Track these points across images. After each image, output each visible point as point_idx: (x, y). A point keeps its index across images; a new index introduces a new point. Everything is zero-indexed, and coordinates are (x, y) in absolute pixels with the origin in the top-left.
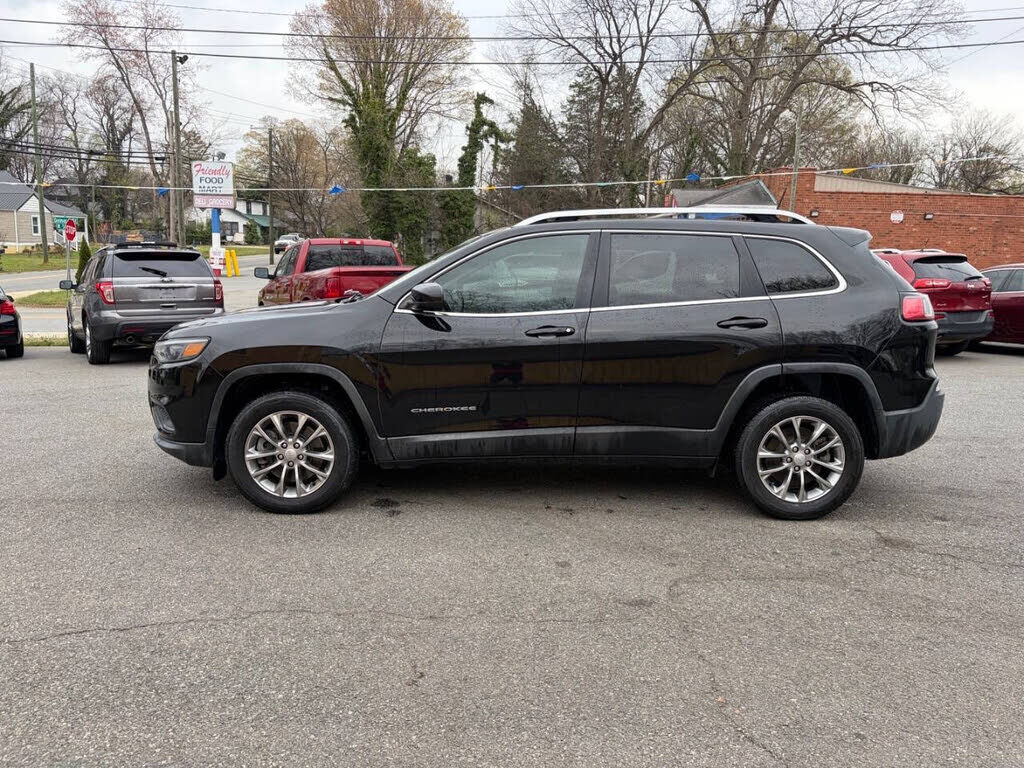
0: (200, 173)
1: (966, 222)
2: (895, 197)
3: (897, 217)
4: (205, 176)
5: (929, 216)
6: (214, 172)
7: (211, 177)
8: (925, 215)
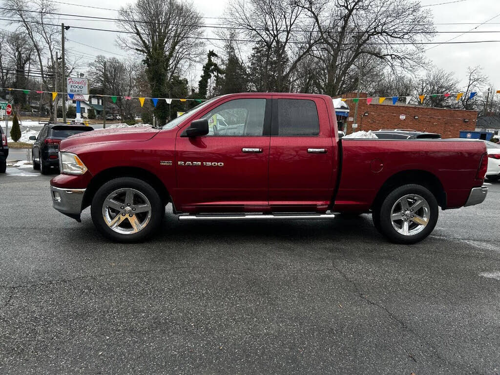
0: (71, 83)
1: (432, 120)
2: (402, 108)
3: (402, 117)
4: (73, 85)
5: (416, 117)
6: (78, 83)
7: (76, 85)
8: (415, 117)
